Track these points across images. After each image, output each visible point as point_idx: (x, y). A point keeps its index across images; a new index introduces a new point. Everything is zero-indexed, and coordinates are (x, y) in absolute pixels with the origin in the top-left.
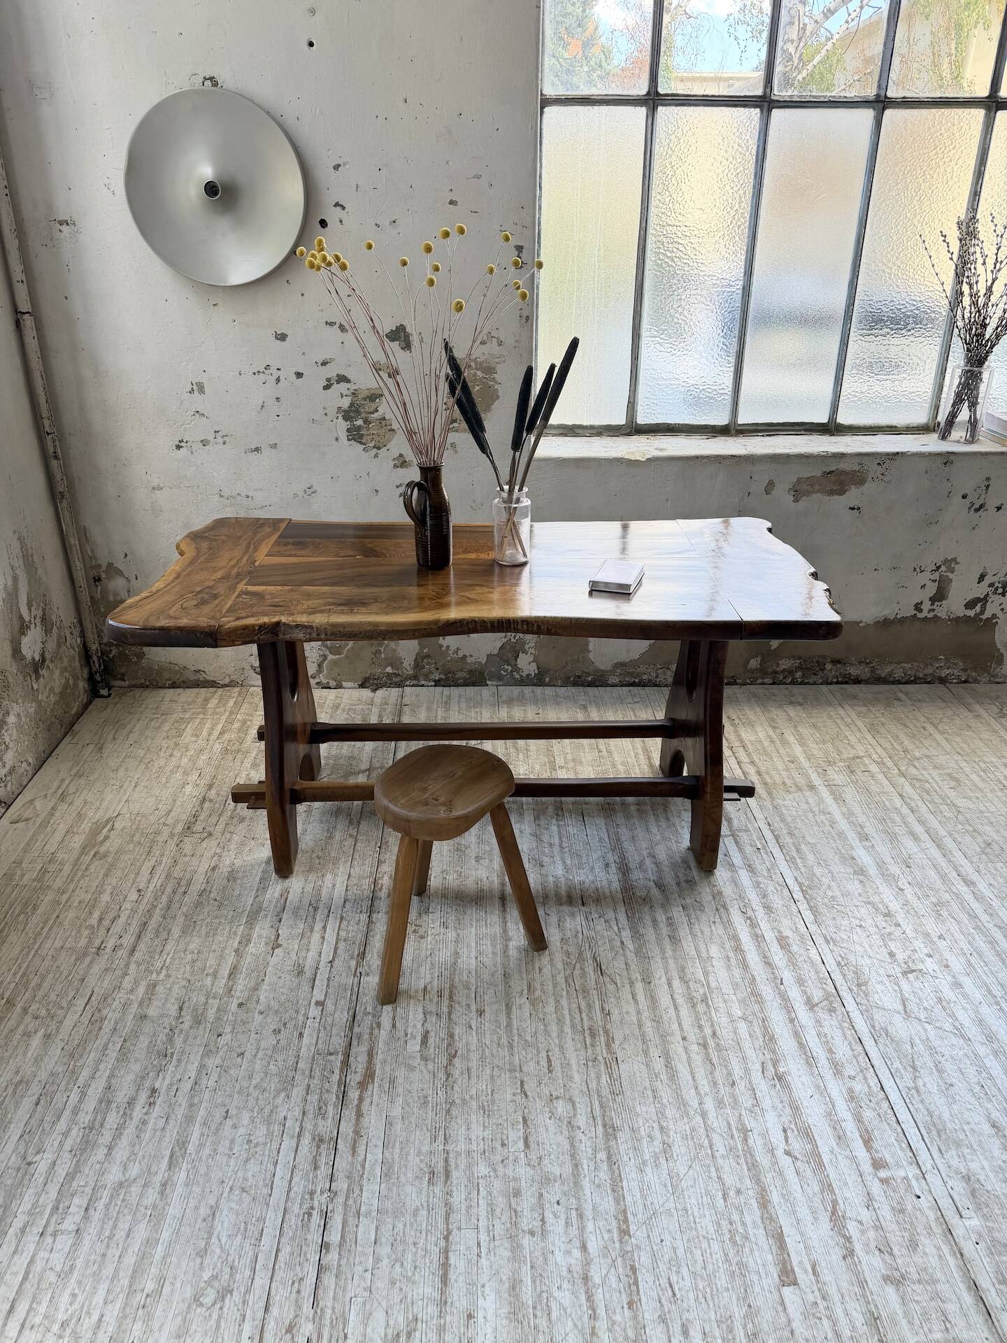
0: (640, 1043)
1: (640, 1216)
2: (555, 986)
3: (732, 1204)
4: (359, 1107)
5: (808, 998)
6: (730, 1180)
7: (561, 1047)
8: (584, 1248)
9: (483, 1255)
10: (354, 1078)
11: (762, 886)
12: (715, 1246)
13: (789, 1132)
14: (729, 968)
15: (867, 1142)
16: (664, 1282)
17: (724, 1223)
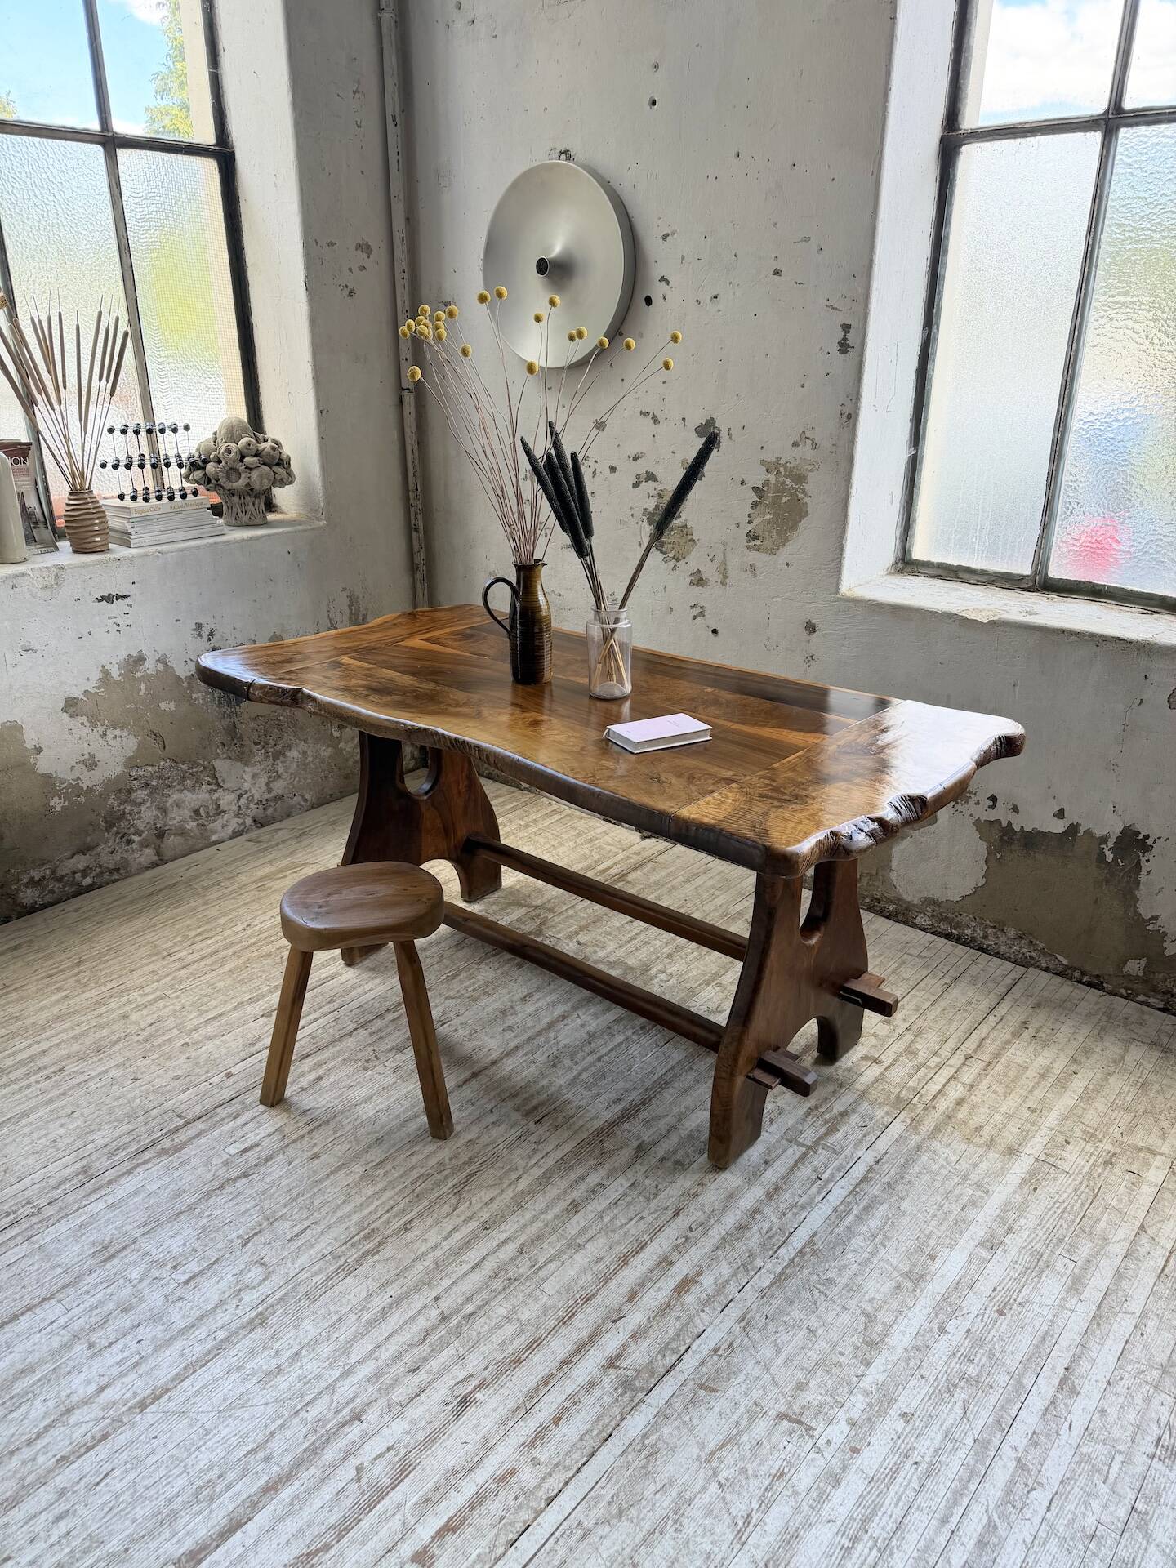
0: (393, 1272)
1: (172, 1404)
2: (401, 1176)
3: (248, 1463)
4: (138, 1165)
5: (619, 1356)
6: (277, 1444)
7: (329, 1227)
8: (102, 1389)
9: (43, 1332)
10: (167, 1144)
11: (758, 1216)
12: (181, 1482)
13: (392, 1453)
14: (584, 1271)
15: (449, 1529)
16: (107, 1467)
17: (216, 1471)
